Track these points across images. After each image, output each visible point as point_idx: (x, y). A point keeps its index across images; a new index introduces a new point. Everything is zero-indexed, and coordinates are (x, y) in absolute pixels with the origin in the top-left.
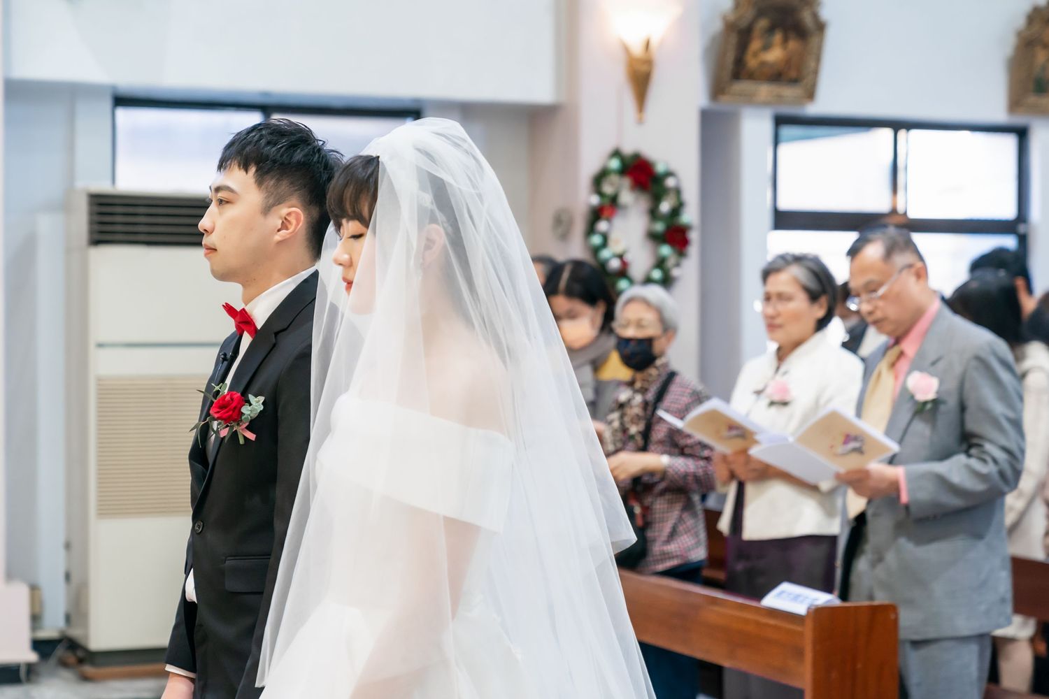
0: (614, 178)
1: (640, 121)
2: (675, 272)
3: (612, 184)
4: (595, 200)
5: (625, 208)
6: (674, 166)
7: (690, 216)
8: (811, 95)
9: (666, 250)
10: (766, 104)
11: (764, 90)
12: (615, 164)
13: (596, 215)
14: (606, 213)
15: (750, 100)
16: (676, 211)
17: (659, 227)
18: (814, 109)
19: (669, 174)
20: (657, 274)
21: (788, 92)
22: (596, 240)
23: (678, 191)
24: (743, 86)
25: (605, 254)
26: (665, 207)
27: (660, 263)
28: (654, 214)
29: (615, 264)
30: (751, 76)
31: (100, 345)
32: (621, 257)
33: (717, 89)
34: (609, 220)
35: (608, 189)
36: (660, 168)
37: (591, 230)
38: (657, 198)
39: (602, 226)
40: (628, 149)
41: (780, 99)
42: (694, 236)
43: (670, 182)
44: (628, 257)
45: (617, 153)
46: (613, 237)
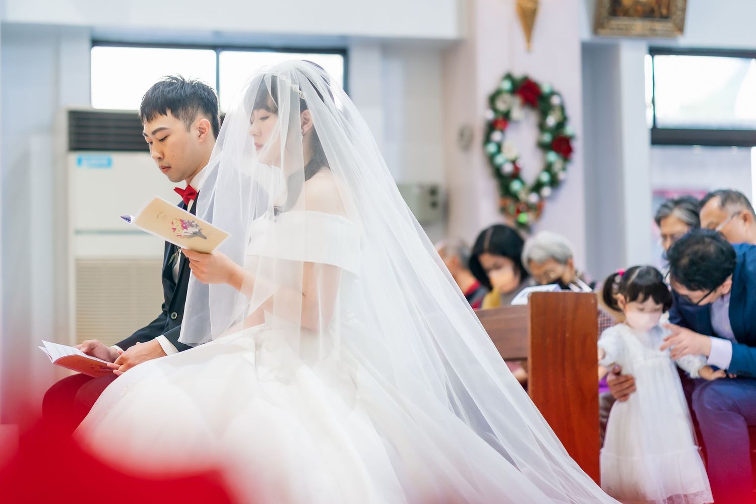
0: (507, 97)
1: (529, 49)
2: (561, 176)
3: (504, 102)
4: (490, 115)
5: (517, 122)
6: (558, 87)
7: (574, 128)
8: (681, 28)
9: (552, 157)
10: (642, 37)
11: (639, 25)
12: (507, 85)
13: (492, 127)
14: (499, 126)
15: (626, 34)
16: (561, 124)
17: (547, 138)
18: (684, 41)
19: (553, 93)
20: (545, 177)
21: (659, 26)
22: (492, 148)
23: (562, 108)
24: (621, 22)
25: (499, 160)
26: (551, 121)
27: (548, 168)
28: (542, 127)
29: (508, 168)
30: (626, 13)
31: (78, 232)
32: (514, 162)
33: (598, 25)
34: (502, 131)
35: (501, 106)
36: (546, 88)
37: (487, 140)
38: (544, 114)
39: (497, 136)
40: (518, 73)
41: (653, 32)
42: (578, 146)
43: (555, 100)
44: (521, 163)
45: (509, 77)
46: (506, 145)
